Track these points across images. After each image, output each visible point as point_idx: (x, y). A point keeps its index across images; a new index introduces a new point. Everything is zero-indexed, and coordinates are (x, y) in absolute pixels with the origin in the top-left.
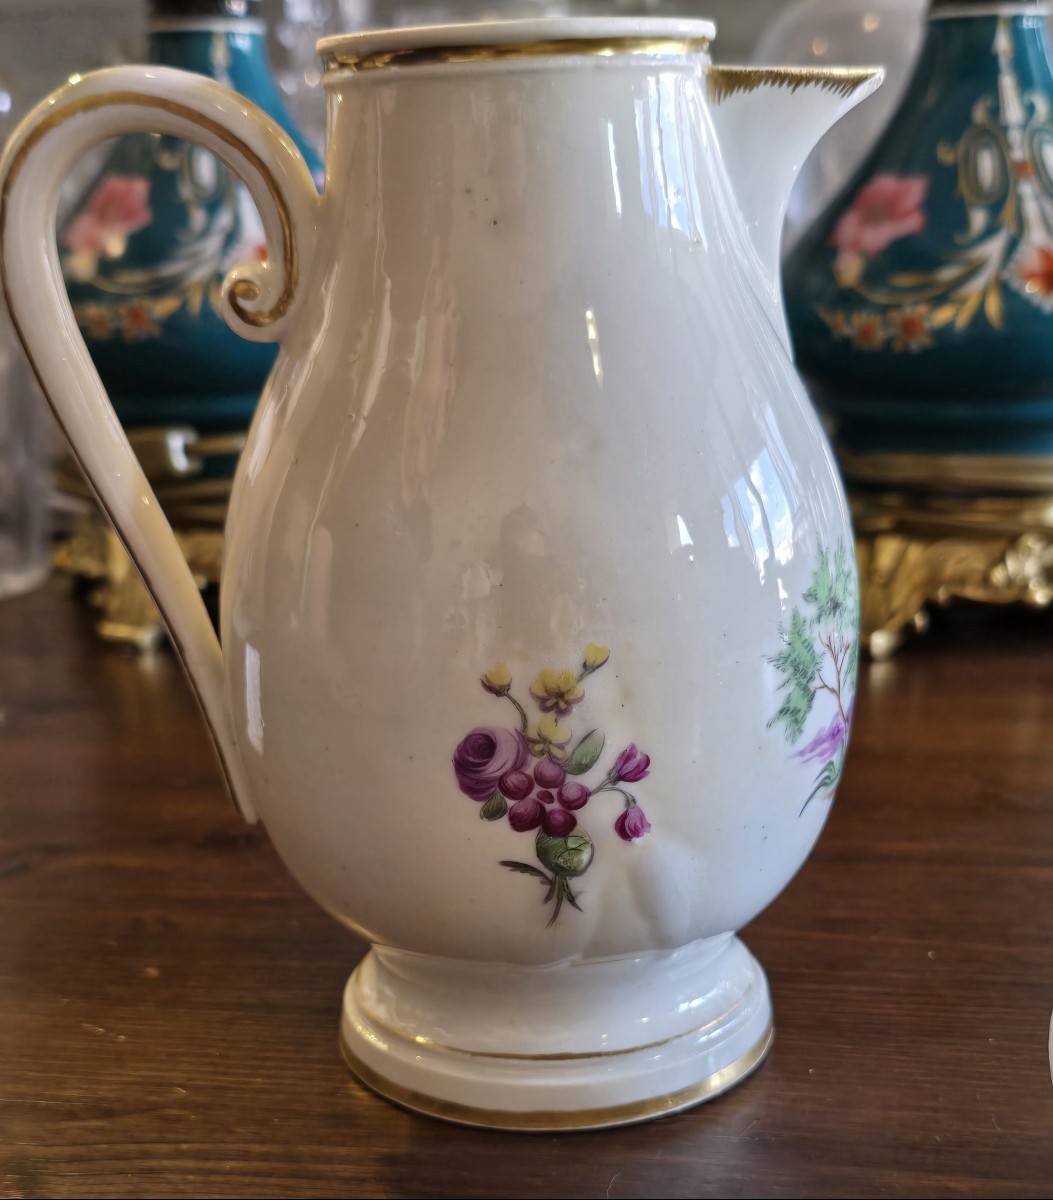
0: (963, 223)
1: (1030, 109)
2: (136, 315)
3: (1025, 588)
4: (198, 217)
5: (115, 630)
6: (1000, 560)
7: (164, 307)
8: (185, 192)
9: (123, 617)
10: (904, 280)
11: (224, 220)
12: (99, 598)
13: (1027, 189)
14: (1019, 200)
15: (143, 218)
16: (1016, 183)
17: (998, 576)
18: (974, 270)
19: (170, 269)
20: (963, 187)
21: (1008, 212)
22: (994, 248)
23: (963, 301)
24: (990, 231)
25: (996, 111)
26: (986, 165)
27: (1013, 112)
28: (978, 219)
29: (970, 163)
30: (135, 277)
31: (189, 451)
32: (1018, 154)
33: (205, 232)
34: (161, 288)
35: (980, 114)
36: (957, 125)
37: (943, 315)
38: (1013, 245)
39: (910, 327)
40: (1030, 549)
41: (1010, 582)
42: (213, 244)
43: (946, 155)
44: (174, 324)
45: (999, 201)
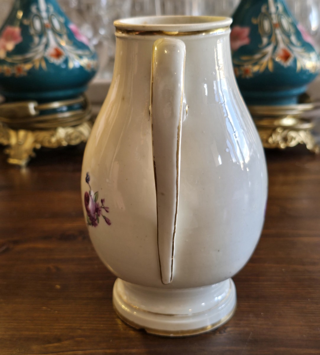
0: (261, 41)
1: (277, 8)
2: (19, 70)
3: (278, 144)
4: (36, 39)
5: (13, 161)
6: (271, 136)
7: (27, 67)
8: (32, 32)
9: (15, 157)
10: (244, 58)
11: (44, 40)
12: (7, 151)
13: (278, 32)
14: (276, 35)
15: (20, 40)
16: (275, 30)
17: (270, 140)
18: (264, 55)
19: (29, 55)
20: (260, 31)
21: (273, 38)
22: (270, 49)
23: (262, 65)
24: (269, 44)
25: (268, 9)
26: (266, 25)
27: (273, 9)
28: (265, 40)
29: (261, 24)
30: (18, 58)
31: (35, 109)
32: (275, 21)
33: (39, 44)
34: (26, 61)
35: (263, 9)
36: (257, 13)
37: (256, 69)
38: (275, 48)
39: (246, 71)
40: (279, 133)
41: (274, 143)
42: (41, 48)
43: (255, 21)
44: (31, 72)
45: (271, 35)
